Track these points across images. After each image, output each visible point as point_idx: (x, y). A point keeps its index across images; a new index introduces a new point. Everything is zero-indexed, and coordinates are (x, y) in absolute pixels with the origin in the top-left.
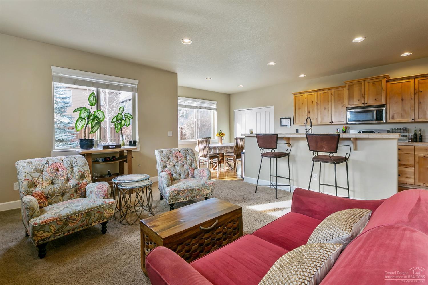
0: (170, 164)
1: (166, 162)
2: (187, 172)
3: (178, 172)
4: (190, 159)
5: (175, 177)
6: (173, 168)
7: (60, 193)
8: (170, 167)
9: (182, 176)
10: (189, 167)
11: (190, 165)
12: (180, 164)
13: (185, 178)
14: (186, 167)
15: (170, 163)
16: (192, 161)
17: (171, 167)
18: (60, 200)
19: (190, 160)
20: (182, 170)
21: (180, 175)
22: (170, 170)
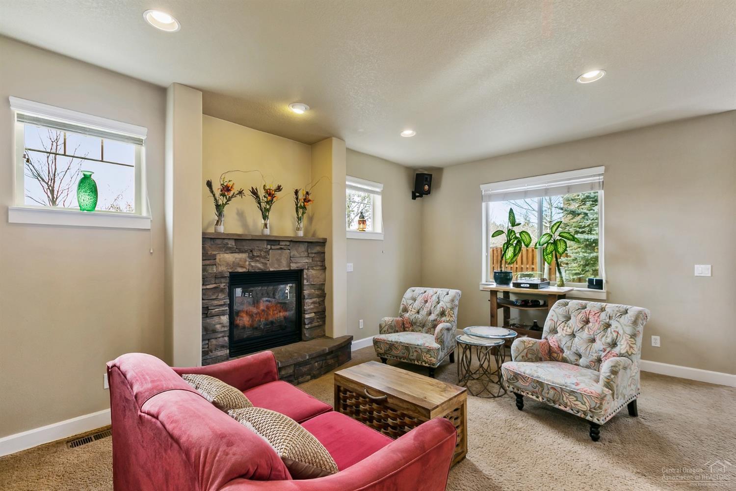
0: (563, 330)
1: (558, 324)
2: (596, 354)
3: (575, 348)
4: (614, 331)
5: (565, 356)
6: (567, 338)
7: (420, 324)
8: (562, 335)
9: (581, 360)
10: (605, 347)
11: (609, 344)
12: (585, 335)
13: (588, 367)
14: (599, 345)
15: (565, 328)
16: (617, 337)
17: (564, 335)
18: (420, 331)
19: (614, 333)
20: (584, 348)
21: (580, 356)
22: (560, 340)
